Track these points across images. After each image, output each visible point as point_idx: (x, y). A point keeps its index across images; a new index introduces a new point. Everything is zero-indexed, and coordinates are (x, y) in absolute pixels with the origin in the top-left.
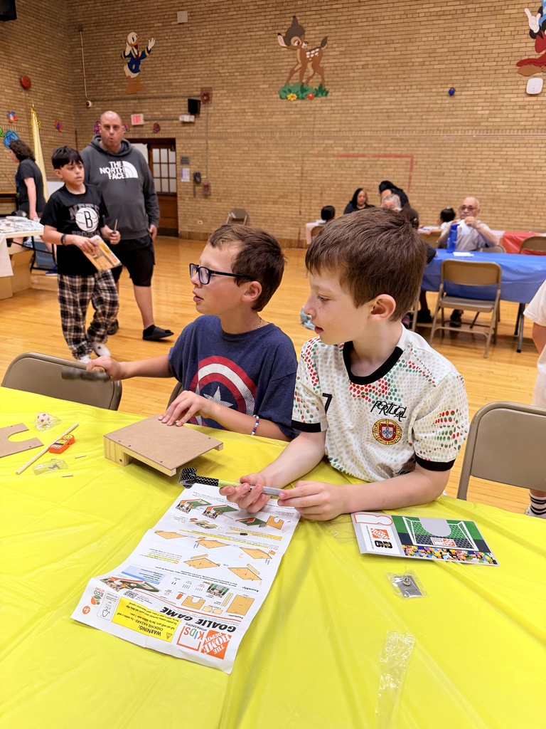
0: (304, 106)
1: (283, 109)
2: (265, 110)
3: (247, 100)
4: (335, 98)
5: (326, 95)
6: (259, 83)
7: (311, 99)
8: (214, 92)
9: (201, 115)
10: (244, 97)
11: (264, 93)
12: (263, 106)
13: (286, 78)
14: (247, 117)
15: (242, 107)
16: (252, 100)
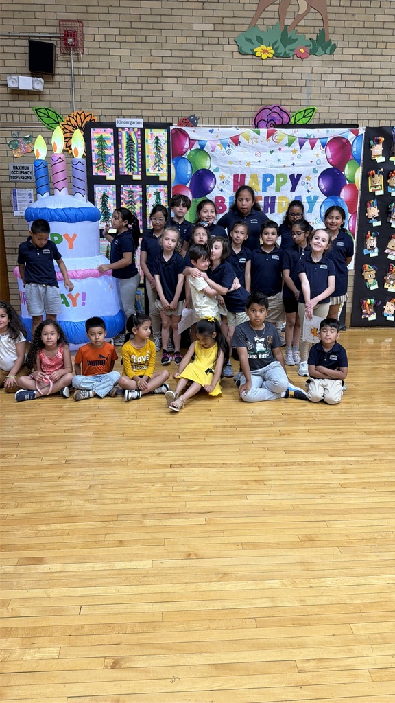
0: (289, 70)
1: (245, 75)
2: (205, 74)
3: (168, 53)
4: (350, 58)
5: (332, 53)
6: (193, 20)
7: (302, 58)
8: (85, 30)
9: (57, 78)
10: (160, 45)
11: (205, 41)
12: (200, 67)
13: (251, 14)
14: (165, 87)
15: (154, 66)
16: (176, 53)
